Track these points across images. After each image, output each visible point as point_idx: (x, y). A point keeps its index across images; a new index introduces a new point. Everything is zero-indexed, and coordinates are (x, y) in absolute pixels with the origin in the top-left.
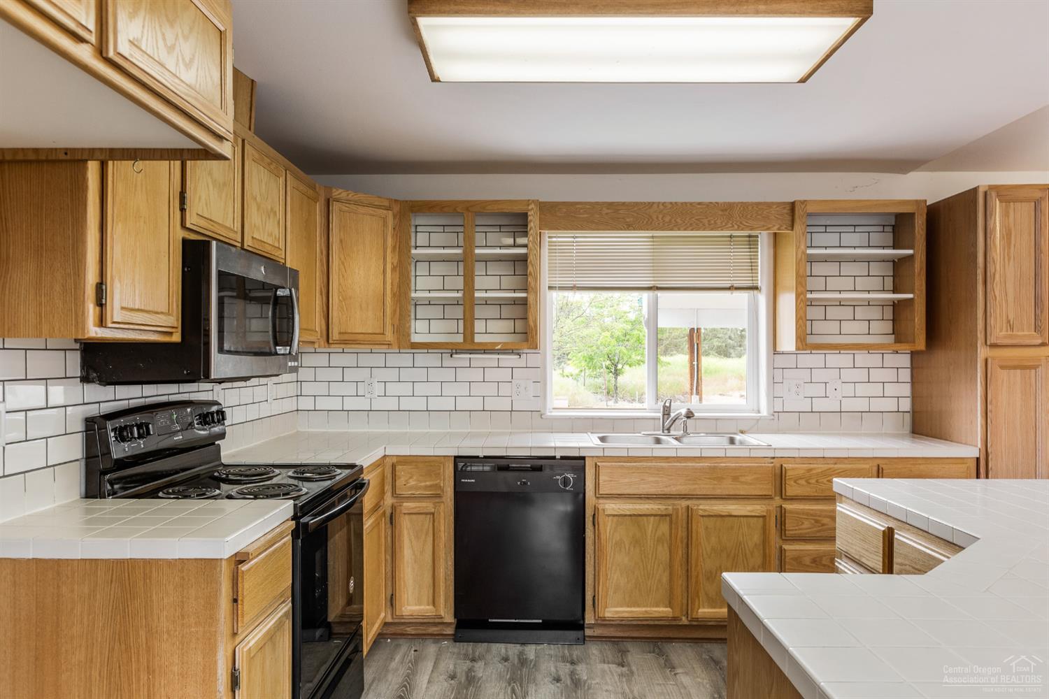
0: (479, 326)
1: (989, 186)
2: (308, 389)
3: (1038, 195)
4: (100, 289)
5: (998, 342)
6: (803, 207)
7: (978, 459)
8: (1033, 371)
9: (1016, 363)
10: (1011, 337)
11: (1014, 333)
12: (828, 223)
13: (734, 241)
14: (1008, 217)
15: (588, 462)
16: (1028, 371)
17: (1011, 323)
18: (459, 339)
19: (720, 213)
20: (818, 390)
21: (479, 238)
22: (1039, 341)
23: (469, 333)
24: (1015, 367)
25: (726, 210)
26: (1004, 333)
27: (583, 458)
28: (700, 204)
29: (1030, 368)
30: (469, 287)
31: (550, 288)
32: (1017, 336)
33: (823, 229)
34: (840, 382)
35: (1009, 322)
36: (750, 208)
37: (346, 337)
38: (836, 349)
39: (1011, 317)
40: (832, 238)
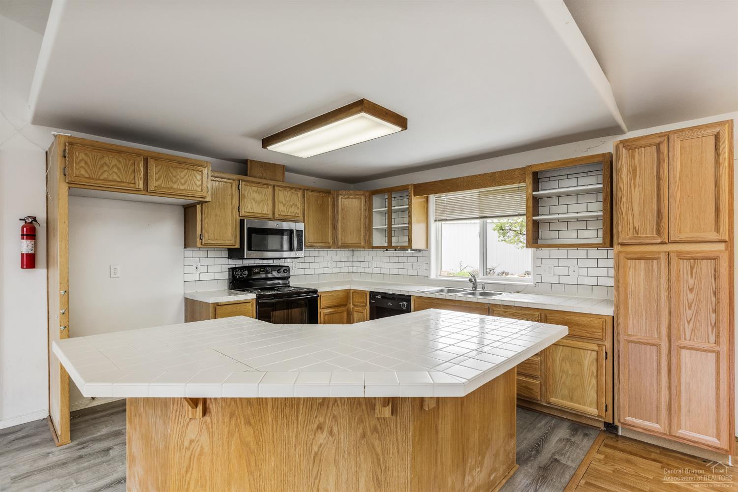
0: (394, 239)
1: (620, 141)
2: (355, 264)
3: (659, 140)
4: (201, 235)
5: (624, 242)
6: (530, 169)
7: (613, 317)
8: (655, 262)
9: (639, 255)
10: (635, 238)
11: (639, 235)
12: (568, 173)
13: (520, 189)
14: (634, 159)
15: (412, 297)
16: (651, 261)
17: (637, 229)
18: (386, 245)
19: (489, 178)
20: (564, 271)
21: (394, 203)
22: (659, 241)
23: (390, 241)
24: (639, 259)
25: (492, 176)
26: (630, 235)
27: (410, 296)
28: (480, 175)
29: (652, 259)
30: (390, 224)
31: (436, 221)
32: (640, 237)
33: (548, 179)
34: (577, 266)
35: (635, 228)
36: (504, 173)
37: (344, 245)
38: (557, 247)
39: (637, 225)
40: (573, 182)
